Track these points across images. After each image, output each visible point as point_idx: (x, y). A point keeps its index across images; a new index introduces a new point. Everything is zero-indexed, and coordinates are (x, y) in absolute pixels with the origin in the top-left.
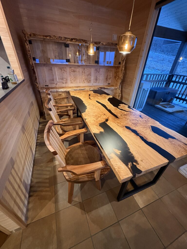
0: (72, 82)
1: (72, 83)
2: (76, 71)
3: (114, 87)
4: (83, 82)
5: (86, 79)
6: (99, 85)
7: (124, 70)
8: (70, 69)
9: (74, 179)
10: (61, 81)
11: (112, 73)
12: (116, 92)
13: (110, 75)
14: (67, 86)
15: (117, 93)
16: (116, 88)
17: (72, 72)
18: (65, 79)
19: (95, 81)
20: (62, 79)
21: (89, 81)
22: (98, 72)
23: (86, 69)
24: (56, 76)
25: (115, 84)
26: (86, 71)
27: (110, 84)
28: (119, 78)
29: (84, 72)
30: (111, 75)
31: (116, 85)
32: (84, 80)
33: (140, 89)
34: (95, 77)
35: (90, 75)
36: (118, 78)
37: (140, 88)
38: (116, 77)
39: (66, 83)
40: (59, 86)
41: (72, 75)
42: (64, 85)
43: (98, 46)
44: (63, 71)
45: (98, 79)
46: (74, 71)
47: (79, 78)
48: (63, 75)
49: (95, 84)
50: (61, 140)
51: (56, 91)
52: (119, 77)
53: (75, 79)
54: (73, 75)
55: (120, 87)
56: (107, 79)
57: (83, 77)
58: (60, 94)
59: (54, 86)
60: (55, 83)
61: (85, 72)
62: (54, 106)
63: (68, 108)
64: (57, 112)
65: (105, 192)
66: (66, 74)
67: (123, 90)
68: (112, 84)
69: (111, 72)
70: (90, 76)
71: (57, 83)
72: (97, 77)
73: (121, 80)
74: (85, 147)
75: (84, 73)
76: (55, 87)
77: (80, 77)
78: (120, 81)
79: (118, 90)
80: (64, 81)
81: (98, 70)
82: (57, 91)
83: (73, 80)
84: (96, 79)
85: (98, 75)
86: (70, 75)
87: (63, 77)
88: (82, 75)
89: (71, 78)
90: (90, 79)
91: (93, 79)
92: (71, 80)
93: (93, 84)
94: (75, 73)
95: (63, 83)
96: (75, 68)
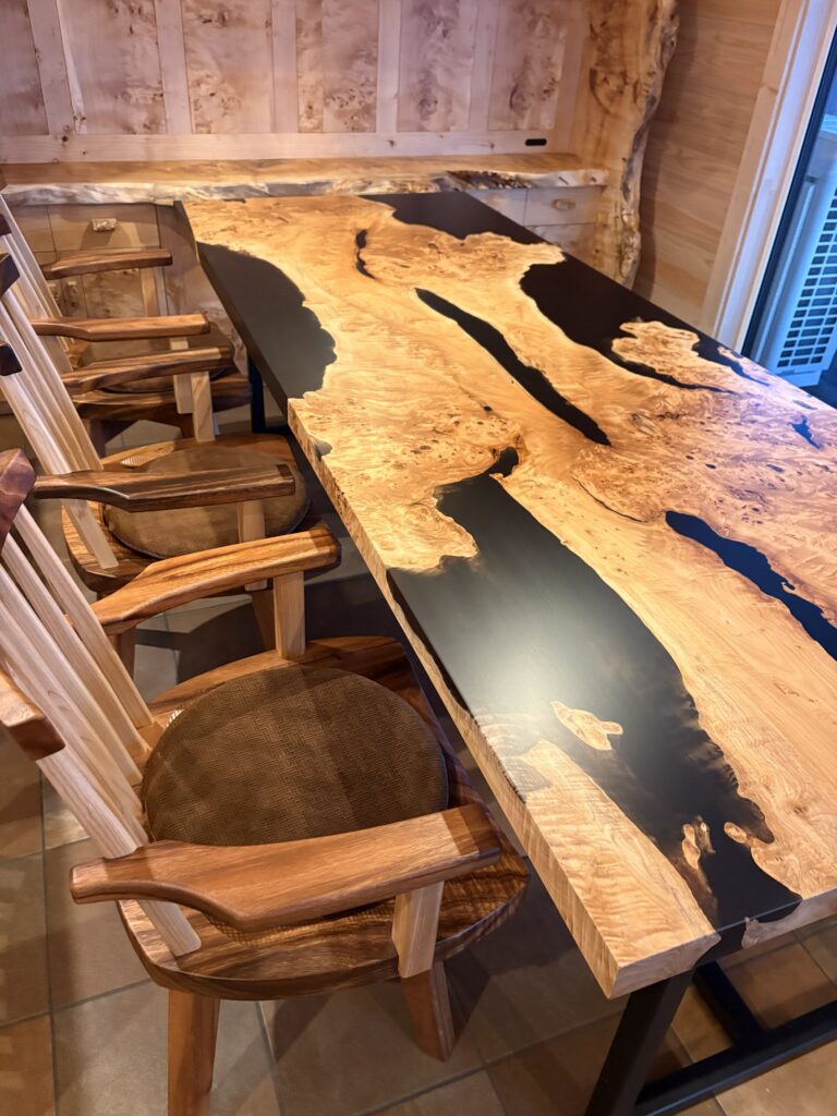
0: (208, 118)
1: (204, 126)
2: (240, 21)
3: (582, 172)
4: (307, 124)
5: (329, 96)
6: (449, 152)
7: (672, 17)
9: (217, 959)
10: (105, 105)
11: (562, 35)
12: (601, 218)
13: (548, 63)
14: (159, 155)
15: (605, 226)
16: (600, 176)
17: (202, 30)
18: (148, 87)
19: (412, 113)
20: (119, 90)
21: (361, 117)
22: (440, 29)
23: (328, 3)
24: (63, 63)
25: (591, 146)
26: (328, 22)
27: (542, 142)
28: (629, 90)
29: (312, 24)
30: (558, 56)
31: (602, 152)
32: (317, 106)
33: (809, 190)
34: (414, 79)
35: (372, 60)
36: (614, 83)
37: (812, 180)
38: (601, 76)
39: (152, 126)
40: (88, 159)
41: (206, 57)
42: (134, 148)
44: (123, 18)
45: (440, 96)
46: (222, 18)
47: (268, 83)
48: (124, 53)
49: (411, 143)
50: (106, 625)
51: (65, 195)
52: (624, 75)
53: (231, 90)
54: (215, 57)
55: (629, 173)
56: (516, 97)
57: (309, 78)
58: (102, 231)
59: (44, 149)
60: (57, 124)
61: (319, 26)
62: (42, 332)
63: (167, 349)
64: (67, 385)
65: (483, 1076)
66: (151, 48)
67: (659, 199)
68: (563, 144)
69: (553, 31)
70: (369, 68)
71: (68, 130)
72: (427, 76)
73: (642, 103)
74: (319, 689)
75: (311, 39)
76: (55, 164)
77: (280, 73)
78: (632, 117)
79: (615, 194)
80: (137, 106)
81: (441, 11)
82: (72, 197)
83: (215, 100)
84: (421, 98)
85: (439, 57)
86: (186, 50)
87: (127, 75)
88: (299, 53)
89: (198, 83)
90: (370, 93)
91: (397, 96)
92: (196, 102)
93: (392, 143)
94: (233, 33)
95: (129, 129)
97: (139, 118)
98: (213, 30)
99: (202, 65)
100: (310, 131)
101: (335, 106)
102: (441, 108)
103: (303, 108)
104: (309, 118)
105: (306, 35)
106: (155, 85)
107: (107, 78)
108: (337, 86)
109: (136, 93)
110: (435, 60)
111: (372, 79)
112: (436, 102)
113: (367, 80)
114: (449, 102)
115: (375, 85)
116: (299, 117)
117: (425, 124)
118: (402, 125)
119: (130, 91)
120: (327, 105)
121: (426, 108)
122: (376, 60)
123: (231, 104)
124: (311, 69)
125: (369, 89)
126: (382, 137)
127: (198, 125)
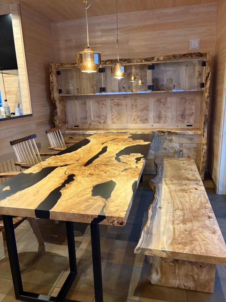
0: (114, 121)
1: (114, 123)
2: (121, 105)
4: (134, 122)
5: (138, 117)
6: (166, 127)
8: (112, 101)
10: (97, 119)
13: (191, 109)
14: (105, 128)
16: (199, 132)
17: (114, 107)
18: (104, 116)
19: (157, 120)
20: (99, 117)
21: (145, 120)
22: (163, 104)
23: (138, 101)
24: (91, 113)
25: (200, 126)
26: (138, 104)
27: (191, 126)
28: (203, 114)
29: (135, 104)
34: (157, 113)
35: (147, 110)
39: (104, 123)
40: (93, 128)
41: (115, 111)
43: (152, 64)
44: (101, 105)
45: (163, 116)
46: (118, 105)
47: (126, 115)
48: (101, 111)
49: (157, 126)
53: (119, 117)
54: (116, 111)
55: (204, 131)
56: (183, 116)
57: (134, 114)
59: (87, 126)
60: (89, 123)
61: (136, 105)
66: (105, 110)
68: (196, 126)
69: (191, 103)
70: (147, 112)
71: (90, 123)
72: (160, 113)
75: (135, 107)
76: (88, 128)
77: (128, 113)
78: (203, 120)
80: (102, 119)
81: (163, 101)
82: (84, 133)
83: (116, 118)
84: (159, 117)
85: (163, 109)
86: (111, 110)
87: (101, 114)
88: (132, 109)
89: (113, 115)
90: (147, 116)
91: (153, 117)
92: (112, 118)
93: (152, 126)
94: (120, 107)
95: (100, 123)
96: (120, 99)
97: (102, 121)
98: (116, 107)
99: (114, 112)
100: (134, 123)
101: (139, 119)
102: (164, 119)
103: (133, 119)
104: (134, 121)
105: (134, 106)
106: (105, 116)
107: (97, 115)
108: (140, 115)
109: (102, 117)
110: (162, 110)
111: (147, 114)
112: (162, 118)
113: (146, 114)
114: (166, 117)
115: (148, 115)
116: (132, 121)
117: (160, 122)
118: (154, 122)
119: (101, 117)
120: (138, 118)
121: (160, 119)
122: (148, 110)
123: (119, 119)
124: (135, 112)
125: (147, 115)
126: (150, 124)
127: (112, 122)
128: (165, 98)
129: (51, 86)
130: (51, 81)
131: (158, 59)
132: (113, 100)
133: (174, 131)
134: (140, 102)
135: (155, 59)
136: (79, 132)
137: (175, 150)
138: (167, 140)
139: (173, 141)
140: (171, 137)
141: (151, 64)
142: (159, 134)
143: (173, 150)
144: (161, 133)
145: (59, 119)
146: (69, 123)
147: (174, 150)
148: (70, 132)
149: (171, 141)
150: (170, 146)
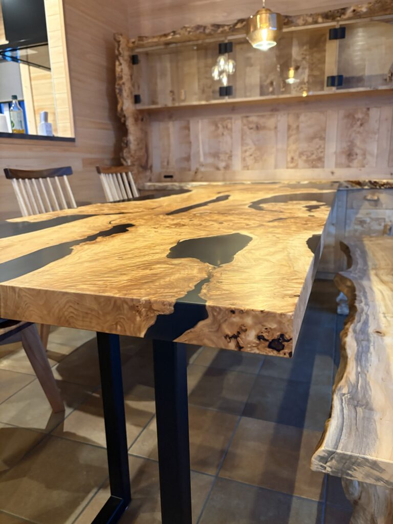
0: (249, 164)
2: (264, 128)
4: (292, 165)
5: (301, 154)
8: (245, 121)
10: (210, 160)
17: (249, 132)
18: (226, 153)
19: (343, 159)
20: (216, 155)
21: (316, 161)
22: (359, 123)
23: (302, 118)
24: (198, 146)
26: (302, 125)
29: (294, 126)
32: (296, 158)
34: (345, 145)
35: (323, 138)
39: (227, 168)
41: (250, 141)
42: (219, 175)
43: (341, 25)
44: (221, 130)
45: (358, 151)
46: (257, 128)
47: (274, 150)
48: (219, 142)
49: (342, 173)
53: (258, 153)
54: (253, 142)
57: (293, 147)
60: (193, 168)
61: (298, 127)
66: (229, 140)
70: (321, 142)
71: (197, 169)
72: (352, 143)
75: (294, 132)
77: (280, 146)
80: (222, 161)
81: (359, 116)
83: (252, 157)
84: (348, 153)
85: (358, 135)
86: (242, 140)
87: (220, 150)
88: (289, 137)
89: (246, 151)
90: (322, 152)
91: (335, 153)
92: (244, 158)
93: (333, 173)
94: (262, 132)
95: (218, 169)
96: (263, 116)
97: (222, 165)
98: (254, 133)
99: (247, 144)
100: (292, 168)
101: (304, 158)
102: (360, 157)
103: (289, 159)
104: (292, 163)
105: (292, 130)
106: (229, 152)
107: (213, 151)
108: (305, 149)
109: (222, 157)
110: (356, 137)
111: (323, 146)
112: (357, 154)
113: (320, 146)
114: (364, 155)
115: (324, 148)
116: (287, 162)
117: (351, 164)
118: (338, 165)
119: (220, 155)
120: (300, 157)
121: (351, 157)
122: (325, 138)
123: (258, 158)
124: (294, 143)
125: (321, 150)
126: (327, 170)
127: (244, 167)
128: (365, 110)
129: (118, 84)
130: (117, 75)
131: (354, 11)
132: (247, 117)
133: (385, 181)
134: (308, 120)
135: (349, 13)
136: (172, 185)
137: (385, 226)
138: (366, 203)
139: (382, 204)
140: (377, 194)
141: (338, 27)
142: (349, 186)
143: (380, 225)
144: (354, 185)
145: (132, 156)
146: (154, 169)
147: (383, 224)
148: (154, 186)
149: (376, 203)
150: (373, 216)
